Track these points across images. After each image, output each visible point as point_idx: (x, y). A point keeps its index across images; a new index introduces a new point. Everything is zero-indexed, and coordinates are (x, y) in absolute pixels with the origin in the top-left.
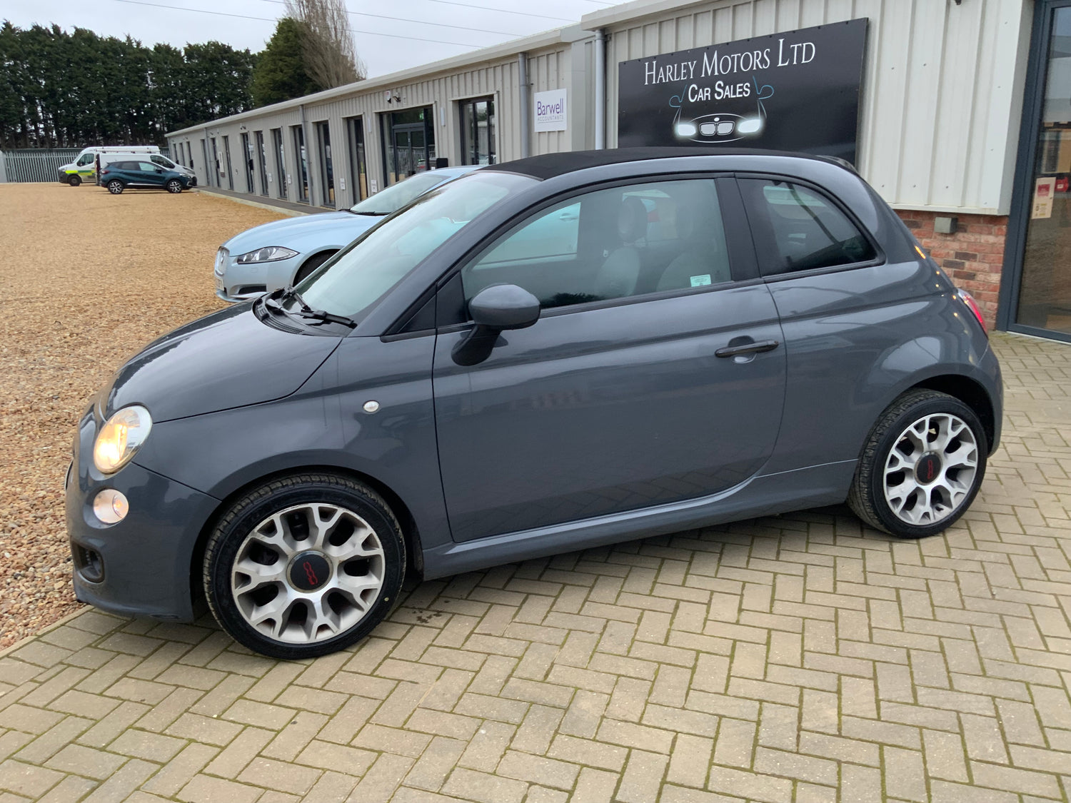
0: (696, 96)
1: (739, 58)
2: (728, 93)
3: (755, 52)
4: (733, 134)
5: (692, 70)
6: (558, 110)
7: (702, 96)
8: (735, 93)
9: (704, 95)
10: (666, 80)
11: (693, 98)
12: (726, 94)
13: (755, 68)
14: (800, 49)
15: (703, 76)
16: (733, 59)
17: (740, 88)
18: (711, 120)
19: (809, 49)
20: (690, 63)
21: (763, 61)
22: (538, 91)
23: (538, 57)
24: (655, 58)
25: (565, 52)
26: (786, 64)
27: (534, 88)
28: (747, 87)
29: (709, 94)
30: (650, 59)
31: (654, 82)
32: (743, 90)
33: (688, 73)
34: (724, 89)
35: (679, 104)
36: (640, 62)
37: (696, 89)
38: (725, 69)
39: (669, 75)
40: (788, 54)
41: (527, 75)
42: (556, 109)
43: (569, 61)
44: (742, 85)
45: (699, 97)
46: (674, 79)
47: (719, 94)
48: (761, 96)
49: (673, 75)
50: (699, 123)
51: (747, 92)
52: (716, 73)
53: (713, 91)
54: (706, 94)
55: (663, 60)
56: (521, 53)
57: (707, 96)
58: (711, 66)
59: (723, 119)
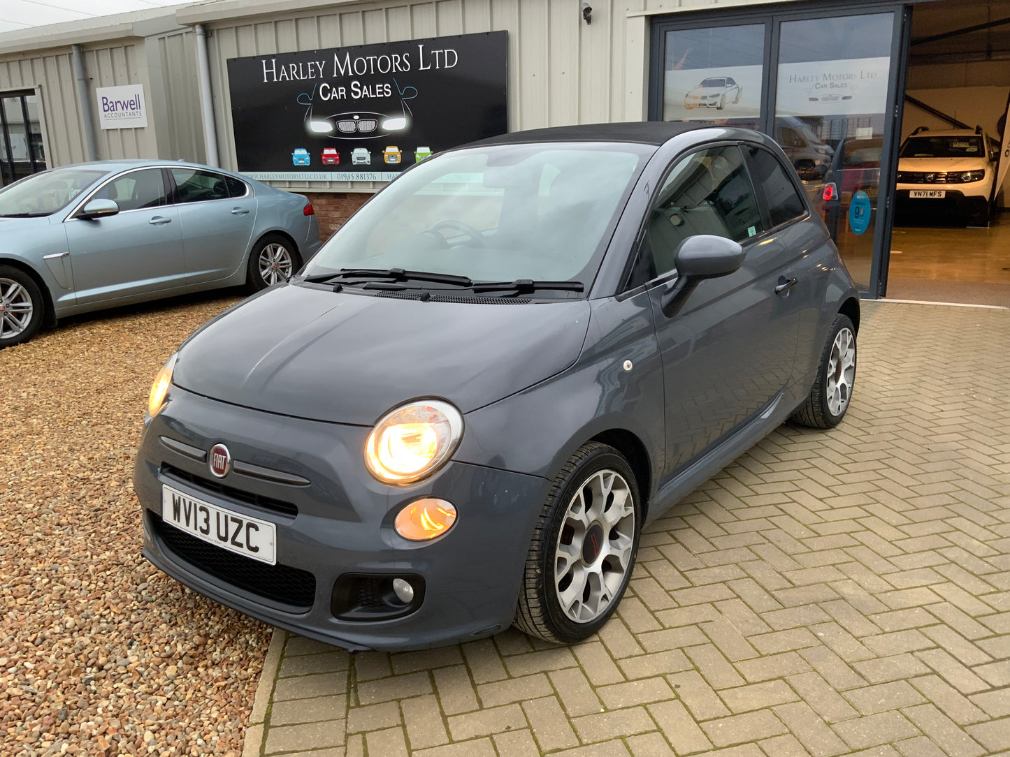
0: (329, 94)
1: (375, 61)
2: (367, 93)
3: (393, 56)
4: (377, 131)
5: (321, 70)
6: (133, 107)
7: (336, 95)
8: (374, 92)
9: (338, 93)
10: (290, 78)
11: (325, 95)
12: (364, 93)
13: (394, 71)
14: (442, 55)
15: (335, 75)
16: (368, 61)
17: (379, 88)
18: (350, 117)
19: (451, 55)
20: (317, 63)
21: (402, 64)
22: (101, 86)
23: (97, 51)
24: (273, 56)
25: (135, 46)
26: (429, 68)
27: (93, 84)
28: (387, 87)
29: (344, 93)
30: (268, 58)
31: (275, 80)
32: (384, 90)
33: (317, 72)
34: (361, 89)
35: (309, 102)
36: (257, 59)
37: (329, 88)
38: (360, 69)
39: (293, 73)
40: (429, 59)
41: (84, 68)
42: (132, 104)
43: (142, 58)
44: (382, 86)
45: (333, 95)
46: (299, 76)
47: (356, 93)
48: (404, 96)
49: (298, 73)
50: (335, 121)
51: (388, 93)
52: (351, 74)
53: (349, 91)
54: (340, 93)
55: (284, 59)
56: (75, 45)
57: (342, 96)
58: (343, 67)
59: (362, 117)
